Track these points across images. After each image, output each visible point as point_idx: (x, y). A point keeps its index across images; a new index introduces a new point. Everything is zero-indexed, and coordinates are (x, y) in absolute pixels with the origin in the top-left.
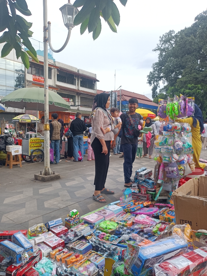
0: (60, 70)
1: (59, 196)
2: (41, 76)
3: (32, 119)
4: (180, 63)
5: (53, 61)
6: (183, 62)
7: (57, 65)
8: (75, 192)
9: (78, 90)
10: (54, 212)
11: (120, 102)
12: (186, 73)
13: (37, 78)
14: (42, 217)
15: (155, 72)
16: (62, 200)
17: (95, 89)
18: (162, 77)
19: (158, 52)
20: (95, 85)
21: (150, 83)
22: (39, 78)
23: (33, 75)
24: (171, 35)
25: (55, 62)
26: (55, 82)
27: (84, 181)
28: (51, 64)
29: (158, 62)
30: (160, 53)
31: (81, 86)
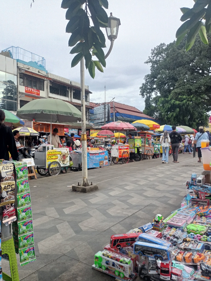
0: (53, 81)
1: (115, 205)
2: (34, 87)
3: (31, 132)
4: (173, 75)
5: (45, 72)
6: (176, 74)
7: (49, 77)
8: (128, 201)
9: (71, 102)
10: (126, 219)
11: (114, 114)
12: (180, 85)
13: (29, 90)
14: (118, 224)
15: (147, 83)
16: (123, 209)
17: (88, 100)
18: (155, 89)
19: (150, 64)
20: (88, 97)
21: (143, 95)
22: (31, 90)
23: (26, 87)
24: (162, 48)
25: (47, 73)
26: (48, 94)
27: (124, 191)
28: (44, 75)
29: (150, 74)
30: (152, 65)
31: (74, 98)
